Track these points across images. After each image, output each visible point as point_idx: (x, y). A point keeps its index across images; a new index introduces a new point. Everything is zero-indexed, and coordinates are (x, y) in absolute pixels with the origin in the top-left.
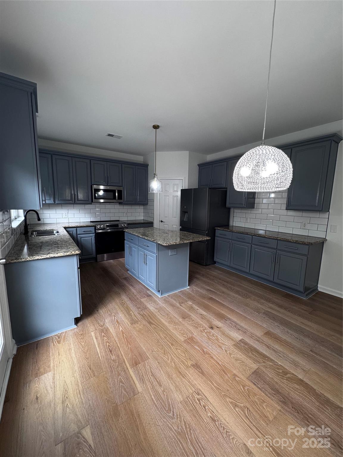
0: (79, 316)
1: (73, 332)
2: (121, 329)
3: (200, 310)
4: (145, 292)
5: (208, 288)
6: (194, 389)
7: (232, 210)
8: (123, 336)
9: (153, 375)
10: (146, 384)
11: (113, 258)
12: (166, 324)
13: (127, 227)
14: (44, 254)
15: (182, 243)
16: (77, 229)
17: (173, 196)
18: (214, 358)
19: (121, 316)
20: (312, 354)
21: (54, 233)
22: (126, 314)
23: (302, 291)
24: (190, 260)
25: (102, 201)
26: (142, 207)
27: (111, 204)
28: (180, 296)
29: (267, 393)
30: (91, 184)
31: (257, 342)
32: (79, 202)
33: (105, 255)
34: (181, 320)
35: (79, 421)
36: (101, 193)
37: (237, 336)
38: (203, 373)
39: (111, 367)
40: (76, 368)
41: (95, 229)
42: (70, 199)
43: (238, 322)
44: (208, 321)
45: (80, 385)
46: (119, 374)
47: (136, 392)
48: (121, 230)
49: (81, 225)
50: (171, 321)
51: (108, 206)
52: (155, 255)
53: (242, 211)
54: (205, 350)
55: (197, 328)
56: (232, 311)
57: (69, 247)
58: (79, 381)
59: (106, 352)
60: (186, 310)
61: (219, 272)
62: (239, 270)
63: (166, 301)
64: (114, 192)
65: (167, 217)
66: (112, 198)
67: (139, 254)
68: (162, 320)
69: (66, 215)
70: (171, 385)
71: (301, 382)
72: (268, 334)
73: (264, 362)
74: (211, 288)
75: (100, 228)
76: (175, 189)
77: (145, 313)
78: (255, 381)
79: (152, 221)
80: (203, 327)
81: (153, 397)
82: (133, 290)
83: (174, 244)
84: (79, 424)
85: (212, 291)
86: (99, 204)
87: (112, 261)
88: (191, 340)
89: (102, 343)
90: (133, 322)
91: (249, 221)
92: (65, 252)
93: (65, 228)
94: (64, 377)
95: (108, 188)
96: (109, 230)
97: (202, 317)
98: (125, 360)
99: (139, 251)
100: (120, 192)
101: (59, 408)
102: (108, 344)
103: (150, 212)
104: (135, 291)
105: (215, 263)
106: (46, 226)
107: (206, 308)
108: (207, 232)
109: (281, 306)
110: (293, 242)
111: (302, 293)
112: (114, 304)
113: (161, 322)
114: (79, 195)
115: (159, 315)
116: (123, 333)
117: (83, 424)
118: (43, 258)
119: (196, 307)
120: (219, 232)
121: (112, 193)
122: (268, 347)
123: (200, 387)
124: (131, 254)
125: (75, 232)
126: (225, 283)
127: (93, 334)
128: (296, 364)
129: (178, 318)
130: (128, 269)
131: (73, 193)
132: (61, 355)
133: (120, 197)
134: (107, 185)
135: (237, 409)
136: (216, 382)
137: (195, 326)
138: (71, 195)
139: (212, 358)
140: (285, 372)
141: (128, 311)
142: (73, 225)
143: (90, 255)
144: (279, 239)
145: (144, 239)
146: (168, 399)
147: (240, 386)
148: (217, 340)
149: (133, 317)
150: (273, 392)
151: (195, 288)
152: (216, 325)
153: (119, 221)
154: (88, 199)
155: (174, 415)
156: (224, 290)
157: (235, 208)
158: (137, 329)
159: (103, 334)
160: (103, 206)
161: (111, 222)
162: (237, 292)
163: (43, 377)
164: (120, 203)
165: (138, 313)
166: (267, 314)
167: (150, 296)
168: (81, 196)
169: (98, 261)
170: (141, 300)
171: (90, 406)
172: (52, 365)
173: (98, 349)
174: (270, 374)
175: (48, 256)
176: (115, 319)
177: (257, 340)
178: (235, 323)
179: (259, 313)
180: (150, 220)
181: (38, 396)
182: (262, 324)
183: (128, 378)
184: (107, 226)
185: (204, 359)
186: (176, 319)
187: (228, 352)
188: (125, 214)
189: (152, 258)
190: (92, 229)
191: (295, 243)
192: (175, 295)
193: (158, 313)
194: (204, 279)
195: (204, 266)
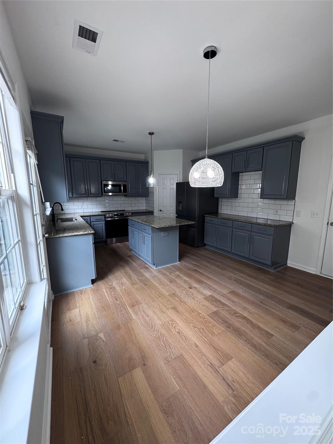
0: (94, 278)
1: (91, 288)
2: (124, 288)
3: (185, 277)
4: (144, 266)
5: (195, 263)
6: (170, 319)
7: (220, 200)
8: (125, 291)
9: (144, 312)
10: (138, 316)
11: (120, 242)
12: (157, 285)
13: (131, 215)
14: (70, 233)
15: (171, 226)
16: (90, 218)
17: (170, 188)
18: (188, 304)
19: (125, 280)
20: (261, 304)
21: (74, 220)
22: (128, 279)
23: (270, 265)
24: (179, 242)
25: (110, 194)
26: (144, 199)
27: (118, 196)
28: (171, 269)
29: (218, 322)
30: (101, 180)
31: (222, 297)
32: (91, 195)
33: (114, 239)
34: (168, 283)
35: (97, 330)
36: (110, 187)
37: (208, 293)
38: (177, 311)
39: (116, 307)
40: (94, 307)
41: (105, 218)
42: (84, 193)
43: (212, 285)
44: (189, 284)
45: (97, 315)
46: (122, 311)
47: (132, 319)
48: (126, 218)
49: (94, 214)
50: (161, 283)
51: (116, 198)
52: (150, 236)
53: (229, 200)
54: (182, 300)
55: (180, 288)
56: (209, 278)
57: (86, 229)
58: (96, 313)
59: (113, 300)
60: (173, 277)
61: (207, 252)
62: (219, 249)
63: (159, 271)
64: (120, 186)
65: (165, 207)
66: (119, 192)
67: (139, 236)
68: (155, 283)
69: (81, 207)
70: (155, 317)
71: (245, 318)
72: (233, 292)
73: (223, 307)
74: (197, 263)
75: (109, 217)
76: (172, 183)
77: (142, 279)
78: (212, 317)
79: (153, 210)
80: (184, 288)
81: (142, 322)
82: (134, 264)
83: (165, 226)
84: (96, 332)
85: (197, 265)
86: (108, 196)
87: (119, 244)
88: (174, 295)
89: (110, 295)
90: (133, 284)
91: (233, 209)
92: (84, 232)
93: (82, 217)
94: (86, 311)
95: (115, 183)
96: (117, 218)
97: (185, 281)
98: (126, 304)
99: (139, 234)
100: (125, 186)
101: (84, 325)
102: (114, 295)
103: (151, 203)
104: (136, 265)
105: (205, 245)
106: (66, 215)
107: (190, 276)
108: (197, 219)
109: (250, 276)
110: (263, 225)
111: (270, 266)
112: (119, 272)
113: (153, 284)
114: (91, 190)
115: (152, 280)
116: (125, 290)
117: (99, 332)
118: (70, 235)
119: (181, 275)
120: (208, 218)
121: (118, 188)
122: (229, 299)
123: (174, 318)
124: (133, 237)
125: (89, 220)
126: (210, 260)
127: (104, 290)
128: (245, 309)
129: (167, 282)
130: (132, 249)
131: (87, 188)
132: (84, 301)
133: (125, 190)
134: (114, 181)
135: (195, 329)
136: (185, 316)
137: (178, 287)
138: (85, 189)
139: (186, 304)
140: (236, 313)
141: (130, 277)
142: (88, 214)
143: (101, 239)
144: (253, 223)
145: (143, 223)
146: (152, 323)
147: (201, 318)
148: (193, 295)
149: (134, 281)
150: (223, 322)
151: (183, 263)
152: (194, 286)
153: (124, 211)
154: (98, 193)
155: (154, 330)
156: (207, 264)
157: (222, 197)
158: (135, 287)
159: (111, 290)
160: (111, 198)
161: (118, 212)
162: (218, 266)
163: (73, 311)
164: (125, 196)
165: (137, 279)
166: (236, 281)
167: (147, 268)
168: (93, 190)
169: (108, 244)
170: (140, 271)
171: (103, 324)
172: (78, 305)
173: (108, 298)
174: (224, 313)
175: (73, 234)
176: (120, 281)
177: (222, 296)
178: (209, 285)
179: (230, 279)
180: (151, 209)
181: (71, 319)
182: (230, 286)
183: (128, 313)
184: (115, 215)
185: (180, 305)
186: (165, 283)
187: (198, 302)
188: (129, 205)
189: (149, 239)
190: (103, 217)
191: (264, 225)
192: (167, 268)
193: (152, 279)
194: (193, 257)
195: (195, 247)
